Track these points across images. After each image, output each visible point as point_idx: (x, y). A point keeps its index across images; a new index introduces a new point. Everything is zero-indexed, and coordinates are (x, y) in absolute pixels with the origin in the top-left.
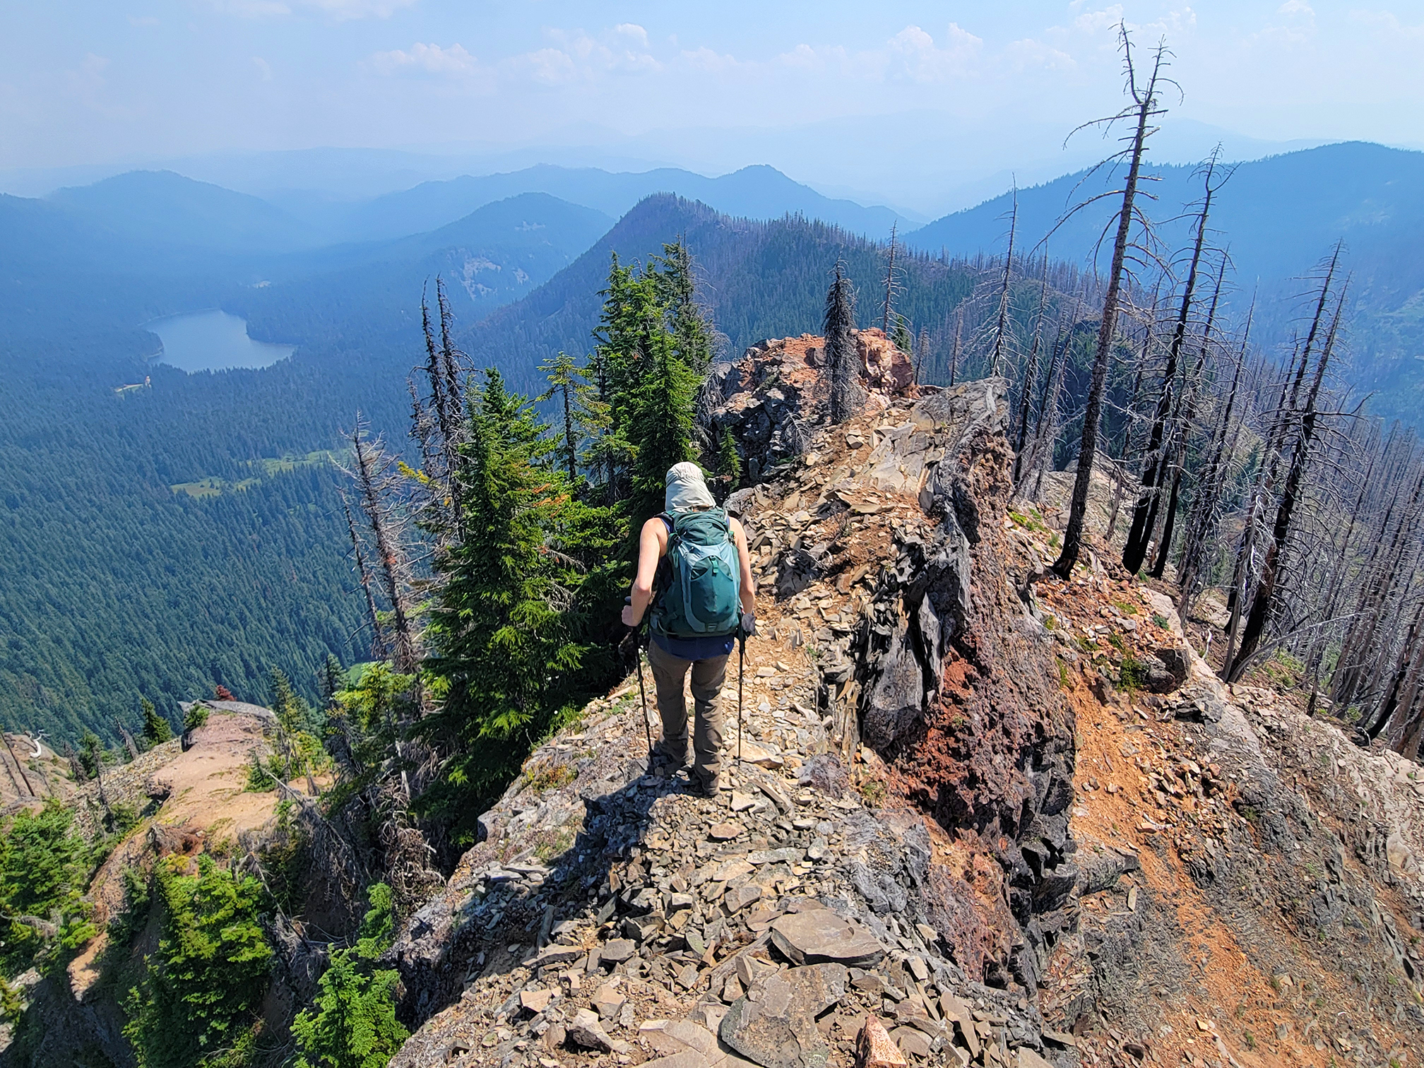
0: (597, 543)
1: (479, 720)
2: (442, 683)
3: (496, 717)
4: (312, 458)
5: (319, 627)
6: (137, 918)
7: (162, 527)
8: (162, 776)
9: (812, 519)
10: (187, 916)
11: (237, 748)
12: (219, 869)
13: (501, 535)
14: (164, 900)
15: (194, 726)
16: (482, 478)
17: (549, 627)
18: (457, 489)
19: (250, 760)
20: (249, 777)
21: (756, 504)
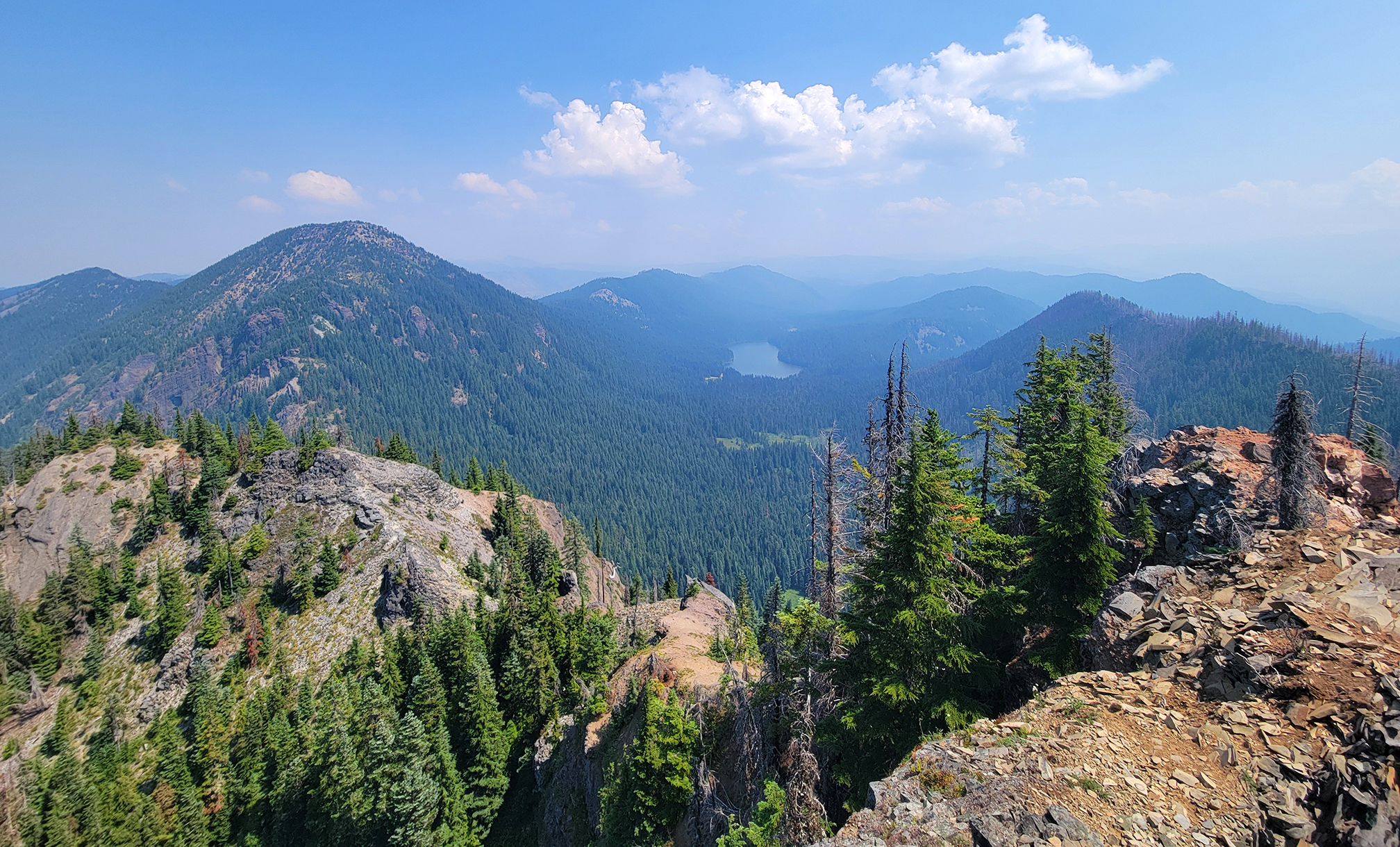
0: (998, 564)
1: (873, 680)
2: (851, 637)
3: (888, 684)
4: (796, 439)
5: (774, 553)
6: (628, 713)
7: (706, 461)
8: (665, 621)
9: (1250, 624)
10: (653, 729)
11: (709, 621)
12: (678, 706)
13: (919, 535)
14: (645, 710)
15: (690, 595)
16: (911, 488)
17: (945, 623)
18: (889, 488)
19: (713, 633)
20: (710, 645)
21: (1177, 585)
